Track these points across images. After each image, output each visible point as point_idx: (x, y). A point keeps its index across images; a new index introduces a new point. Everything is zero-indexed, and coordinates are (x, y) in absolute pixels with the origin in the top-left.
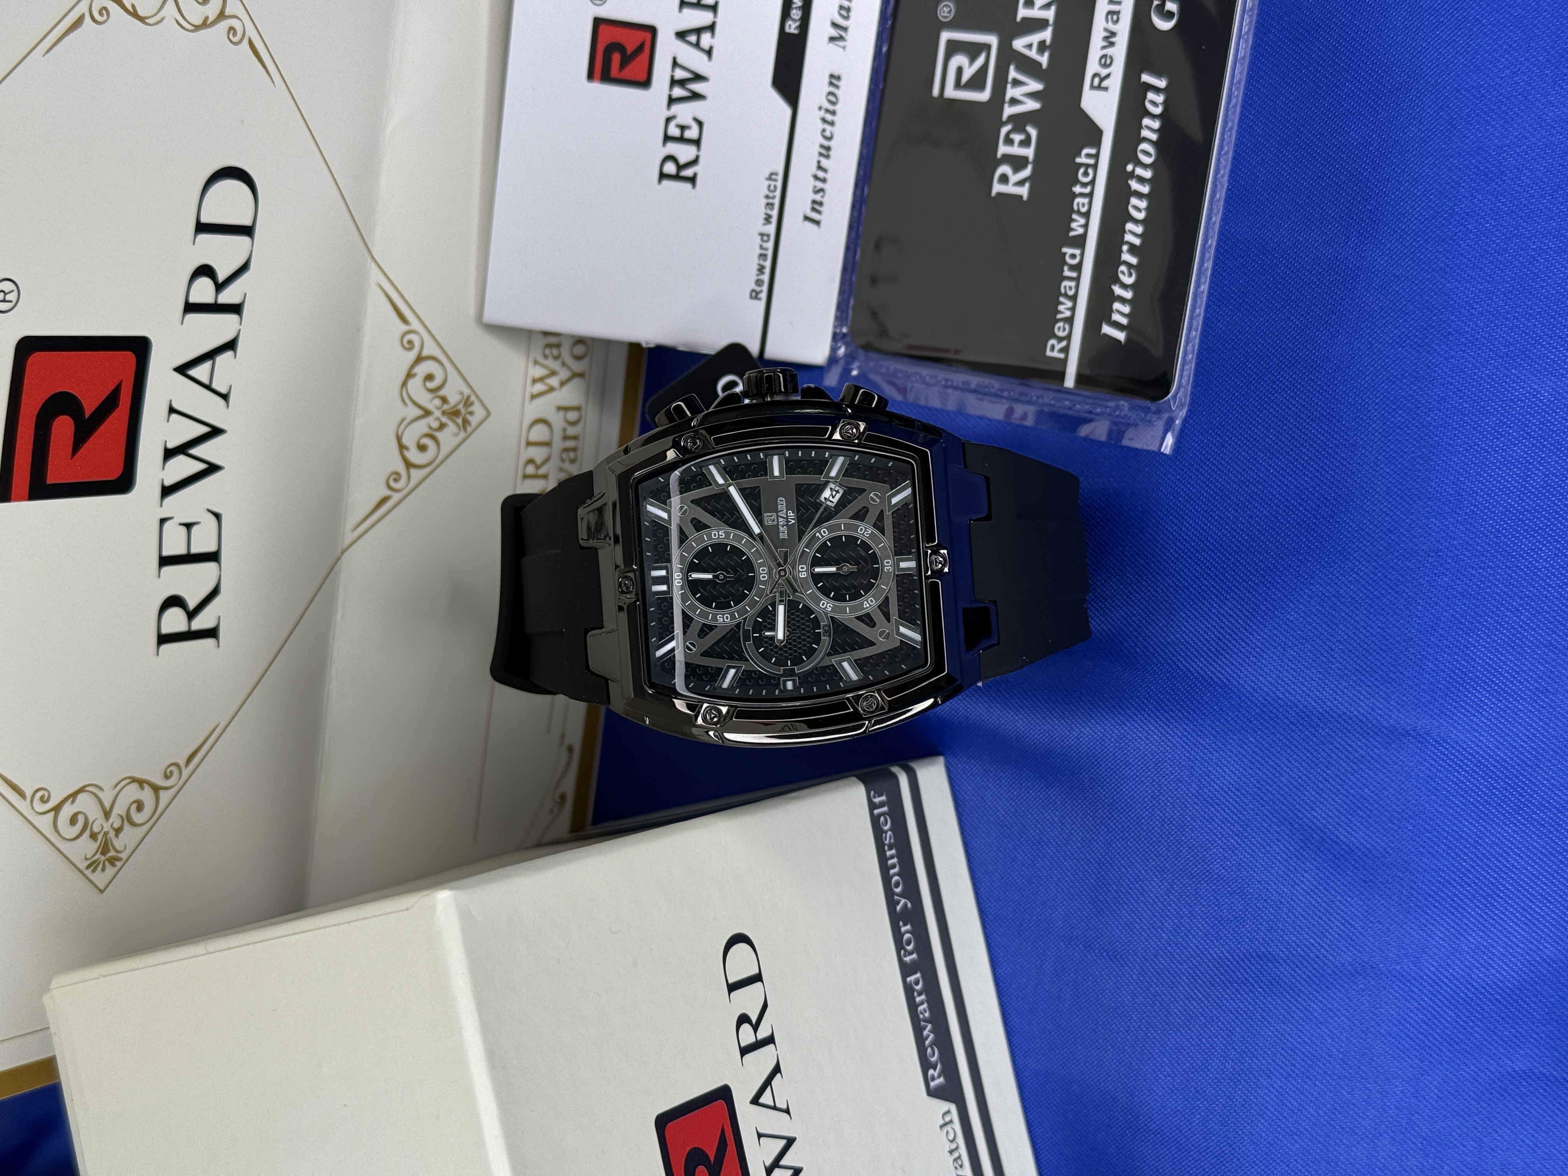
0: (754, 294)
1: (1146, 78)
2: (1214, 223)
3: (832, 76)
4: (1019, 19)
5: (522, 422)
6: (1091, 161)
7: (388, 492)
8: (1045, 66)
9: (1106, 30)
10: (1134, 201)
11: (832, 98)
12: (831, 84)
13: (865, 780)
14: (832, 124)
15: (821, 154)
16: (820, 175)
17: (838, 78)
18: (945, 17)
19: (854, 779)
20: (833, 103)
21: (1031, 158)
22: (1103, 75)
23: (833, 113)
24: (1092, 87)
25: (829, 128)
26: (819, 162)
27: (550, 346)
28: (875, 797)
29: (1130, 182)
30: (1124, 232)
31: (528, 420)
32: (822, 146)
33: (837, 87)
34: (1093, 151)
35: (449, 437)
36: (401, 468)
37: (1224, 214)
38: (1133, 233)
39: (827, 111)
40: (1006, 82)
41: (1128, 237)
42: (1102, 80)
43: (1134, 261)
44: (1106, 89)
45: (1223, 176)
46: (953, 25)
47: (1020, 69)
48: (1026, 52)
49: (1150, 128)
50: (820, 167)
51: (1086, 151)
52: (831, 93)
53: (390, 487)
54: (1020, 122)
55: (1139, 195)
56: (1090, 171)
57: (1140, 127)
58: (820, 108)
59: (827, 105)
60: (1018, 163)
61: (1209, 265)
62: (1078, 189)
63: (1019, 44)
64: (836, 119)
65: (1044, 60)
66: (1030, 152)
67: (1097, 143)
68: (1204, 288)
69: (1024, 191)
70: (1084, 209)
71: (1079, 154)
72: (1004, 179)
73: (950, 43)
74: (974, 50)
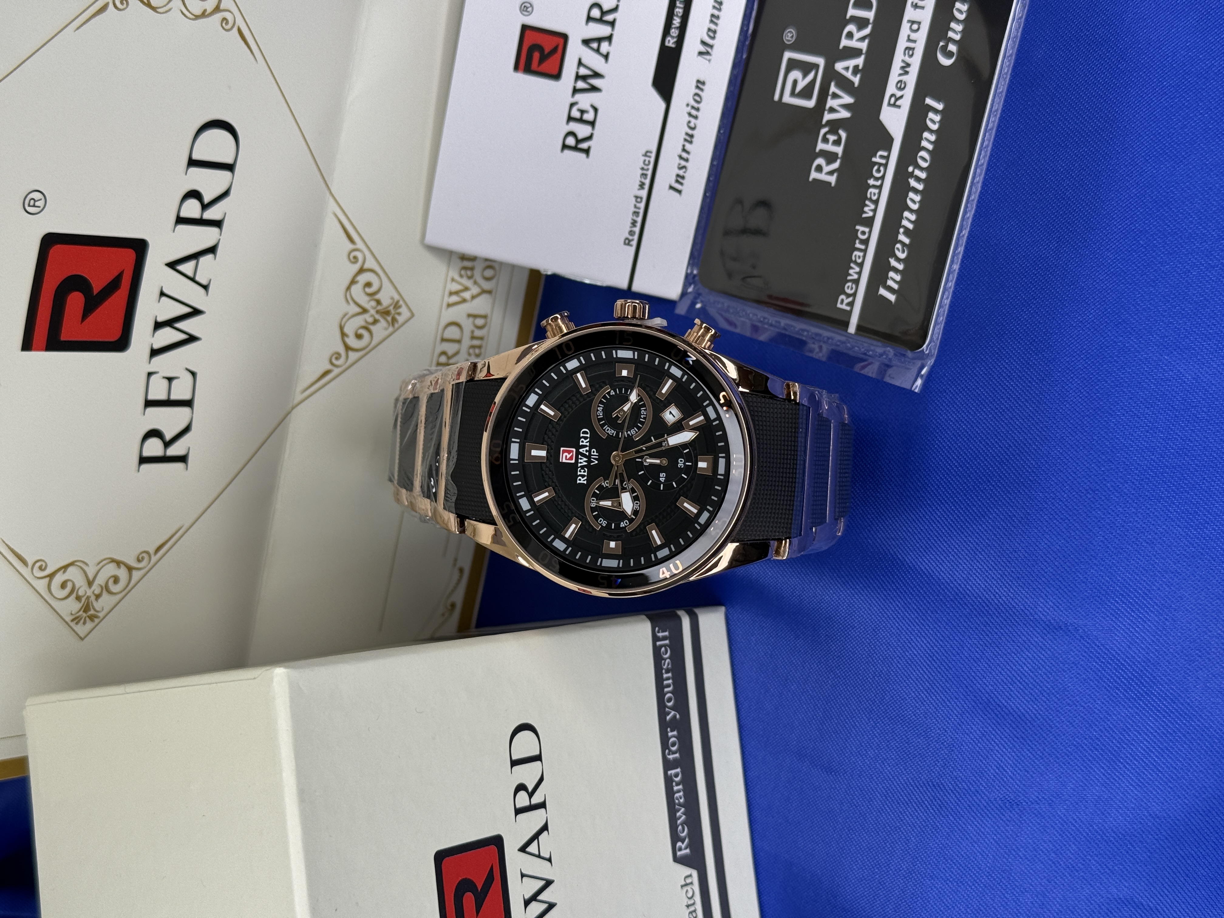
0: (628, 241)
1: (929, 101)
2: (968, 218)
3: (698, 81)
4: (841, 47)
5: (438, 324)
6: (883, 161)
7: (329, 367)
8: (856, 85)
9: (903, 61)
10: (911, 195)
11: (698, 98)
12: (697, 87)
13: (651, 618)
14: (696, 117)
15: (686, 140)
16: (684, 156)
17: (703, 83)
18: (789, 41)
19: (644, 617)
20: (698, 102)
21: (840, 155)
22: (898, 96)
23: (698, 109)
24: (889, 104)
25: (693, 121)
26: (684, 146)
27: (465, 268)
28: (659, 632)
29: (910, 180)
30: (902, 218)
31: (443, 322)
32: (687, 134)
33: (702, 90)
34: (885, 154)
35: (380, 330)
36: (341, 350)
37: (976, 211)
38: (908, 219)
39: (693, 107)
40: (828, 95)
41: (905, 223)
42: (897, 99)
43: (907, 241)
44: (899, 107)
45: (978, 182)
46: (794, 47)
47: (838, 85)
48: (844, 72)
49: (928, 140)
50: (684, 150)
51: (880, 153)
52: (696, 94)
53: (331, 363)
54: (835, 126)
55: (916, 191)
56: (882, 169)
57: (921, 138)
58: (688, 105)
59: (693, 103)
60: (830, 157)
61: (961, 249)
62: (871, 182)
63: (839, 66)
64: (699, 114)
65: (856, 80)
66: (839, 150)
67: (889, 149)
68: (956, 267)
69: (832, 179)
70: (874, 198)
71: (875, 155)
72: (819, 169)
73: (790, 60)
74: (806, 68)
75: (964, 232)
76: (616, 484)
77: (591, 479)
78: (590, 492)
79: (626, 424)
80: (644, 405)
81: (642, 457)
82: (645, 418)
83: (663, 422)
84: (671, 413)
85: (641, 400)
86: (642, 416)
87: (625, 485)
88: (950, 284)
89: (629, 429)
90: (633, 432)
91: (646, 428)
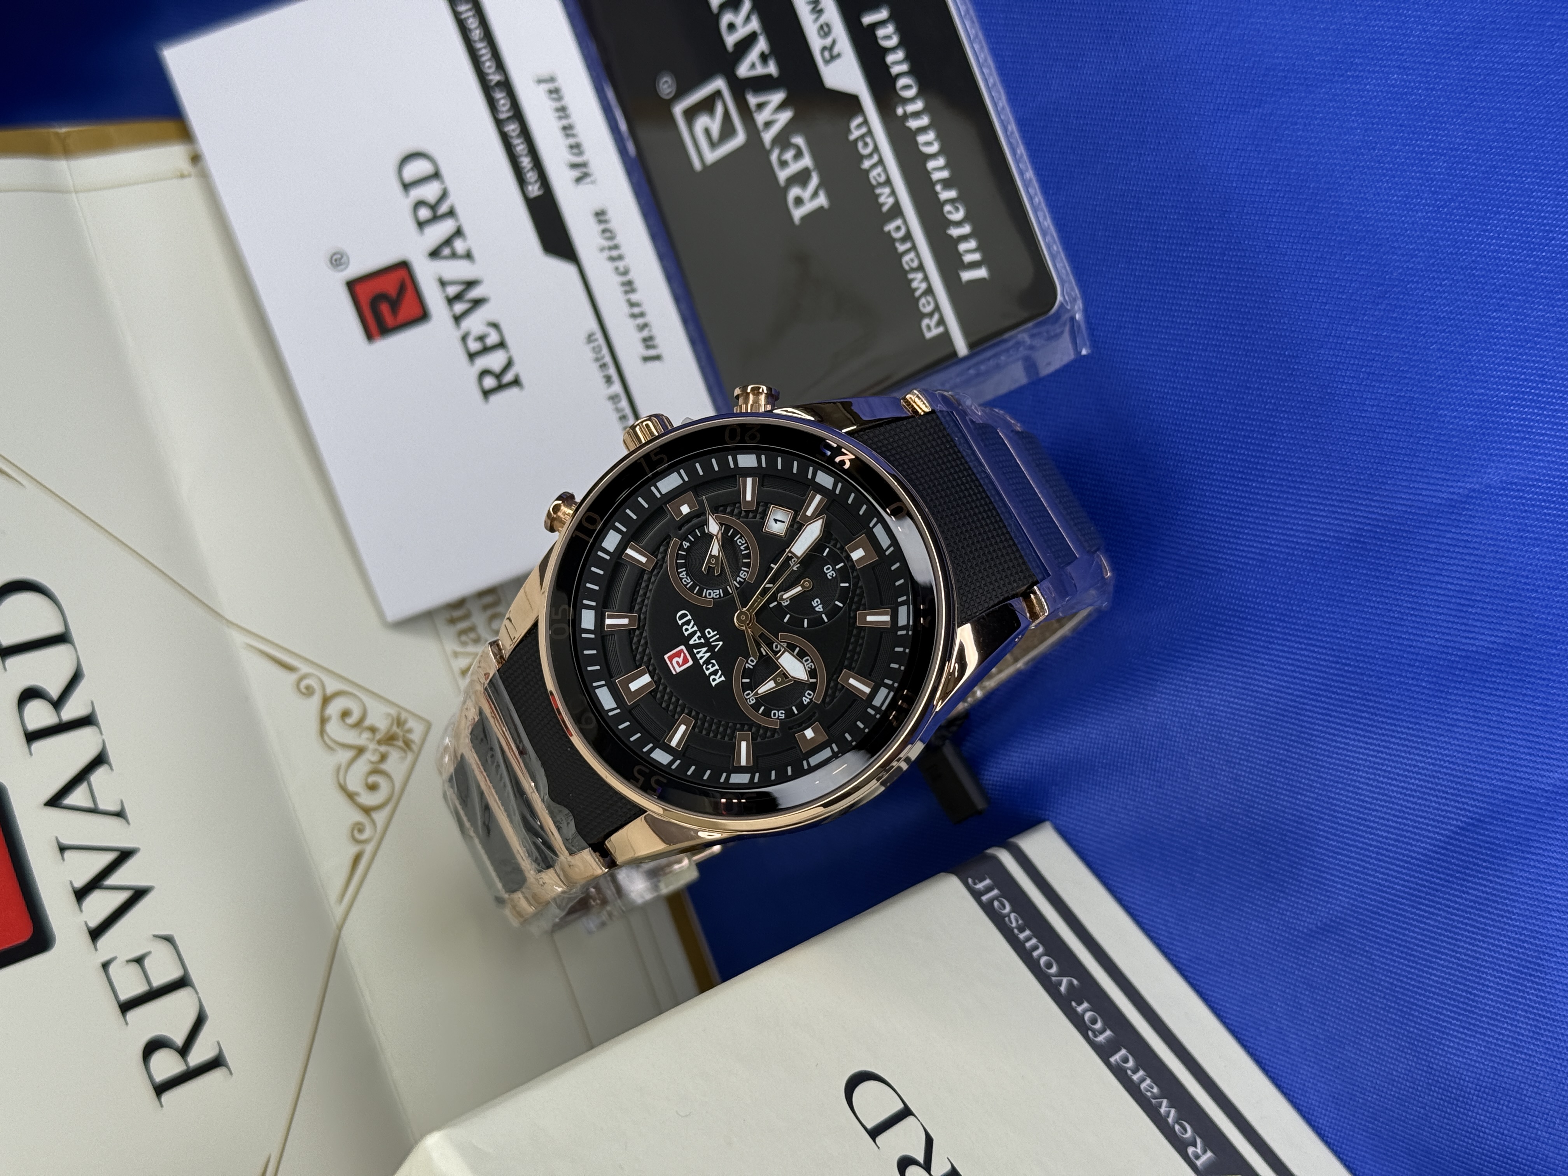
76: (764, 653)
77: (727, 670)
78: (736, 688)
79: (727, 570)
80: (736, 533)
81: (774, 598)
82: (747, 548)
83: (774, 537)
84: (776, 521)
85: (728, 528)
86: (742, 548)
87: (776, 647)
89: (736, 573)
90: (743, 575)
91: (755, 560)
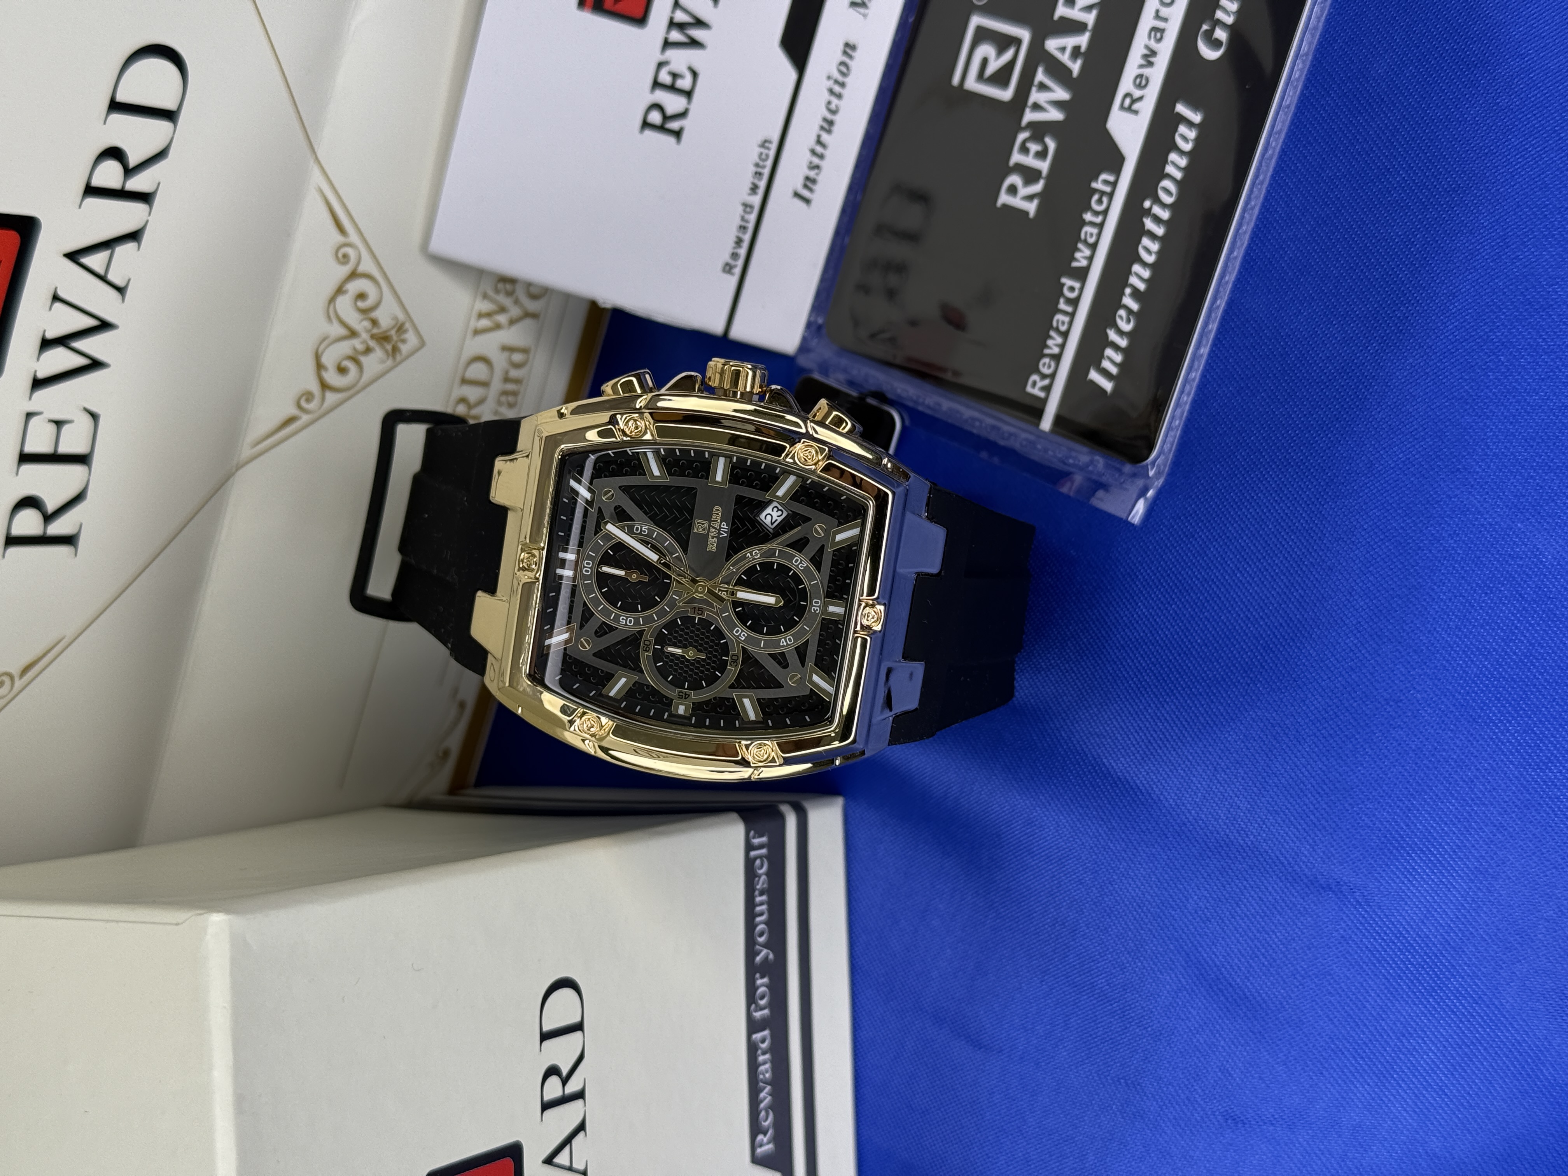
0: (728, 268)
1: (1181, 108)
2: (1227, 281)
3: (847, 45)
4: (1056, 16)
5: (459, 357)
6: (1108, 189)
7: (296, 412)
8: (1075, 74)
9: (1146, 47)
10: (1146, 241)
11: (844, 69)
12: (845, 53)
13: (746, 819)
14: (839, 96)
15: (823, 127)
16: (819, 150)
17: (854, 48)
19: (735, 817)
20: (844, 74)
21: (1044, 174)
22: (1136, 96)
23: (843, 85)
24: (1122, 107)
25: (835, 101)
26: (819, 135)
28: (754, 838)
29: (1144, 220)
30: (1130, 273)
31: (467, 355)
32: (825, 119)
33: (851, 58)
34: (1111, 178)
35: (374, 363)
36: (314, 386)
37: (1240, 273)
38: (1139, 276)
39: (836, 82)
40: (1032, 84)
41: (1133, 280)
42: (1134, 101)
43: (1135, 306)
44: (1136, 112)
45: (1245, 232)
46: (986, 10)
47: (1048, 72)
48: (1058, 55)
49: (1176, 165)
50: (819, 142)
51: (1104, 176)
52: (843, 63)
53: (299, 405)
54: (1039, 130)
55: (1152, 236)
56: (1105, 199)
57: (1166, 161)
58: (829, 78)
59: (836, 75)
60: (1031, 175)
61: (1213, 327)
62: (1088, 217)
63: (1052, 45)
64: (845, 92)
65: (1076, 67)
66: (1044, 166)
67: (1117, 169)
68: (1205, 351)
69: (1031, 208)
70: (1091, 240)
71: (1096, 178)
72: (1013, 190)
73: (980, 30)
74: (1004, 42)
75: (1218, 302)
88: (1194, 374)
